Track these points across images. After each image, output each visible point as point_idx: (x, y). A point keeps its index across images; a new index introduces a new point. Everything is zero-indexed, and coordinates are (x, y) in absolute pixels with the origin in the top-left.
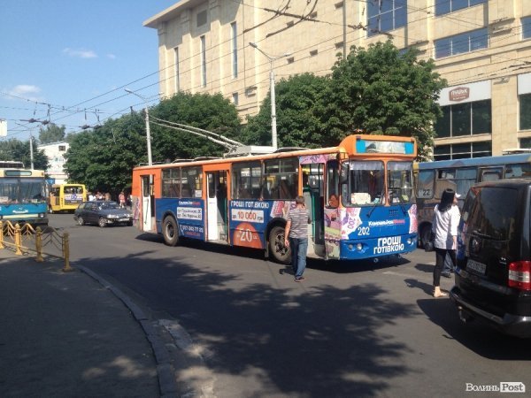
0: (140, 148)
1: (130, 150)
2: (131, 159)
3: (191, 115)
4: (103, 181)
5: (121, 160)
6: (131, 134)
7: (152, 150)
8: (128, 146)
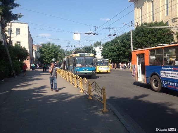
0: (127, 46)
1: (124, 47)
2: (124, 50)
3: (150, 31)
4: (114, 59)
5: (121, 51)
6: (124, 41)
7: (133, 46)
8: (123, 45)
